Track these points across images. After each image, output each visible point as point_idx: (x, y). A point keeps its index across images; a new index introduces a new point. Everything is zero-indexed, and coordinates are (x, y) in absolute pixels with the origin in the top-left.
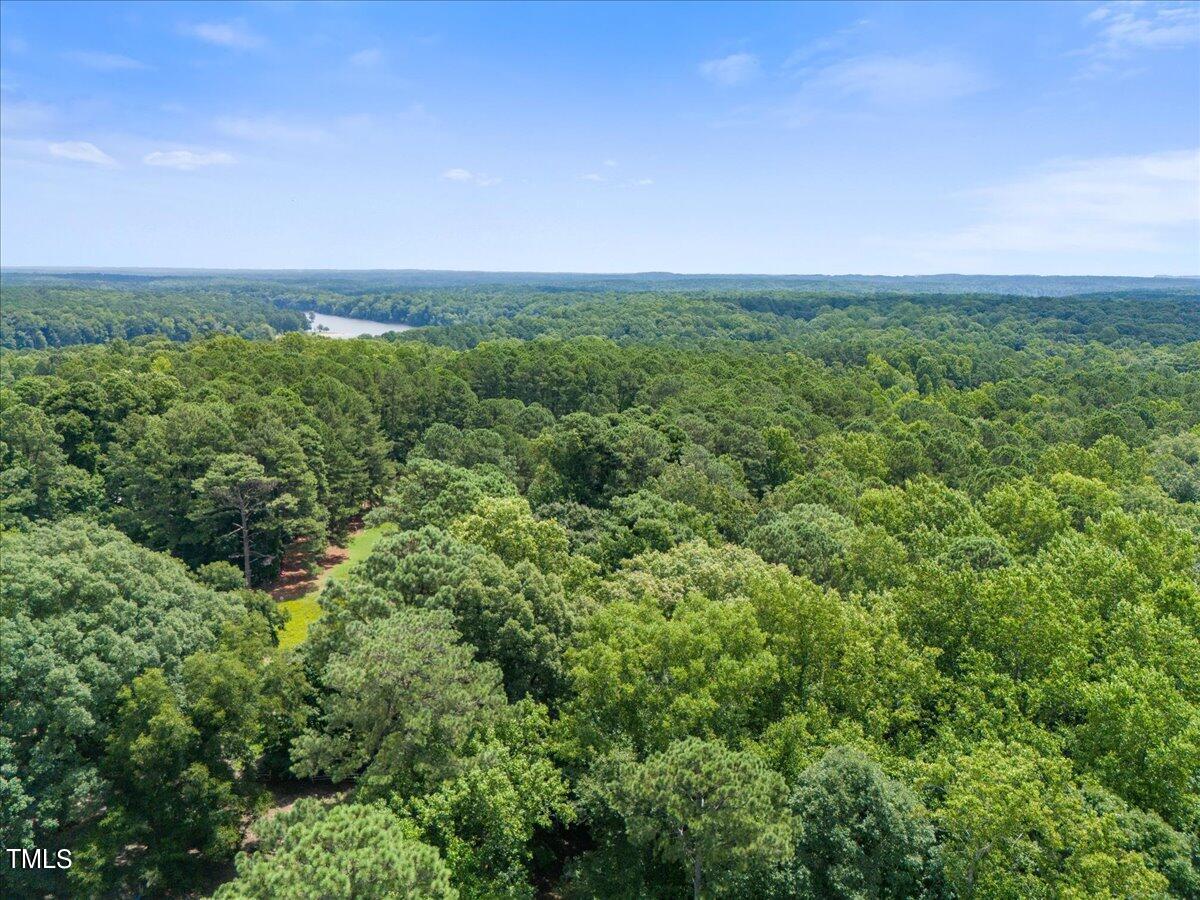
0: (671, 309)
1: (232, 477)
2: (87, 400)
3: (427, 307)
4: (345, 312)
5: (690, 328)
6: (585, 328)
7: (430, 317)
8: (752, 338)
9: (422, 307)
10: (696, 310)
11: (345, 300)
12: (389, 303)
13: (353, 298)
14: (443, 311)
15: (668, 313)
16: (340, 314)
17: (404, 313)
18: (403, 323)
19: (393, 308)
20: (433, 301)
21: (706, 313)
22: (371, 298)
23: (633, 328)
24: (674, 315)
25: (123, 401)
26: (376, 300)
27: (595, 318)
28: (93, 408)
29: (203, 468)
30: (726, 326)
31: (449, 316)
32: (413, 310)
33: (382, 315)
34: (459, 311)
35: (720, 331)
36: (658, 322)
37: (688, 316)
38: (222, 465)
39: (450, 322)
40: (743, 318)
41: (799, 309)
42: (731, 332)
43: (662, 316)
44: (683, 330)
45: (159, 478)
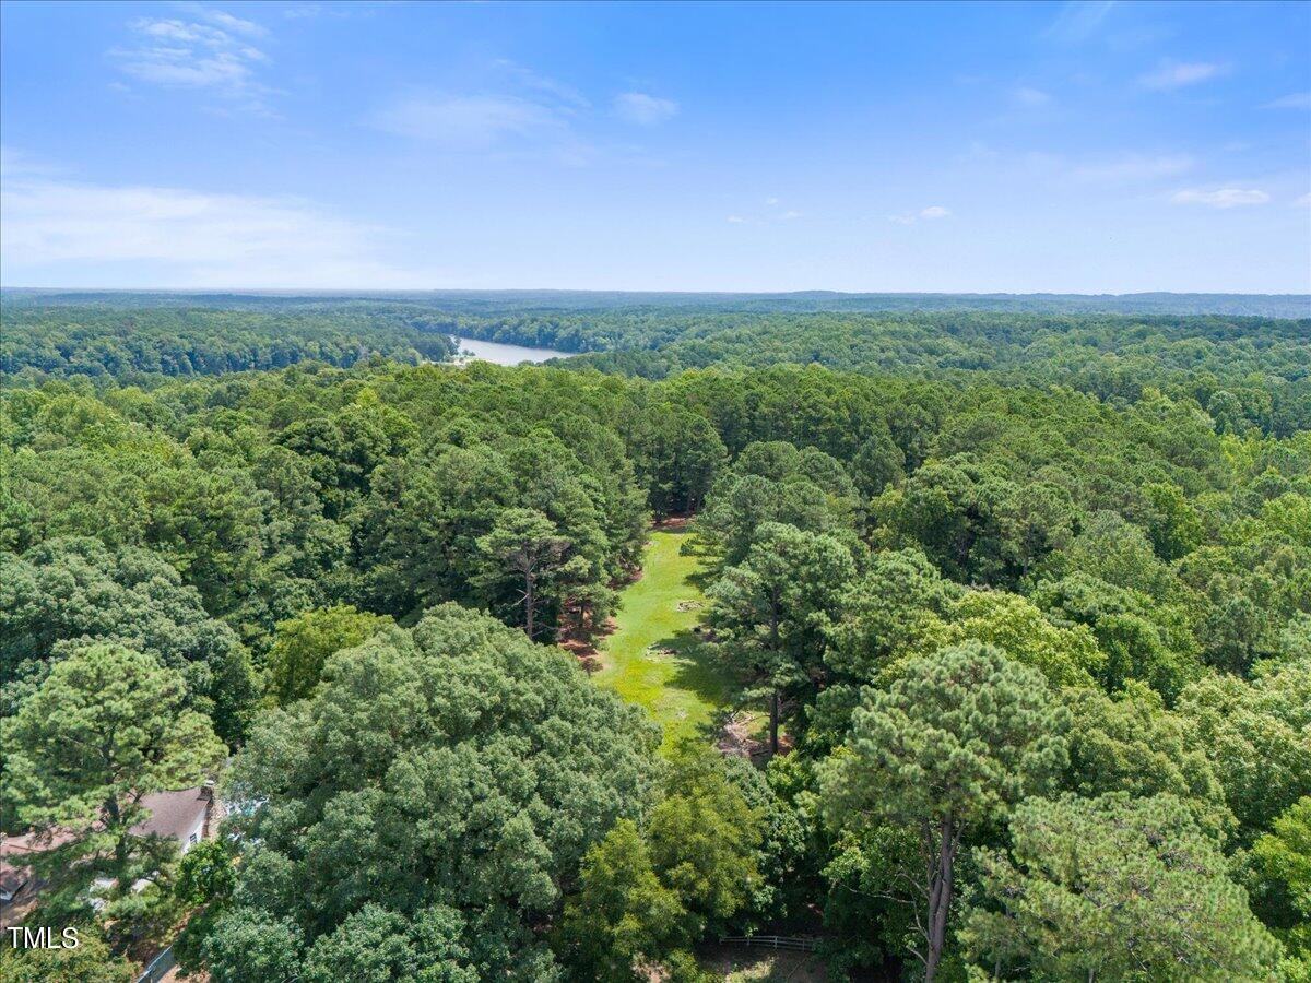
0: (864, 332)
1: (523, 535)
3: (577, 331)
4: (487, 336)
5: (891, 354)
6: (768, 354)
7: (580, 341)
8: (963, 364)
9: (571, 330)
10: (893, 334)
11: (486, 323)
12: (536, 326)
13: (495, 321)
14: (595, 335)
15: (864, 337)
16: (482, 338)
17: (552, 337)
18: (551, 348)
19: (540, 331)
20: (584, 324)
21: (906, 337)
22: (515, 322)
23: (824, 354)
24: (870, 338)
25: (361, 440)
26: (522, 323)
27: (777, 343)
29: (485, 526)
30: (931, 352)
31: (601, 340)
32: (562, 334)
33: (528, 339)
34: (610, 335)
35: (925, 357)
36: (852, 347)
37: (887, 341)
38: (509, 521)
39: (602, 348)
40: (950, 343)
41: (1008, 332)
42: (940, 359)
43: (856, 341)
44: (883, 356)
45: (434, 534)
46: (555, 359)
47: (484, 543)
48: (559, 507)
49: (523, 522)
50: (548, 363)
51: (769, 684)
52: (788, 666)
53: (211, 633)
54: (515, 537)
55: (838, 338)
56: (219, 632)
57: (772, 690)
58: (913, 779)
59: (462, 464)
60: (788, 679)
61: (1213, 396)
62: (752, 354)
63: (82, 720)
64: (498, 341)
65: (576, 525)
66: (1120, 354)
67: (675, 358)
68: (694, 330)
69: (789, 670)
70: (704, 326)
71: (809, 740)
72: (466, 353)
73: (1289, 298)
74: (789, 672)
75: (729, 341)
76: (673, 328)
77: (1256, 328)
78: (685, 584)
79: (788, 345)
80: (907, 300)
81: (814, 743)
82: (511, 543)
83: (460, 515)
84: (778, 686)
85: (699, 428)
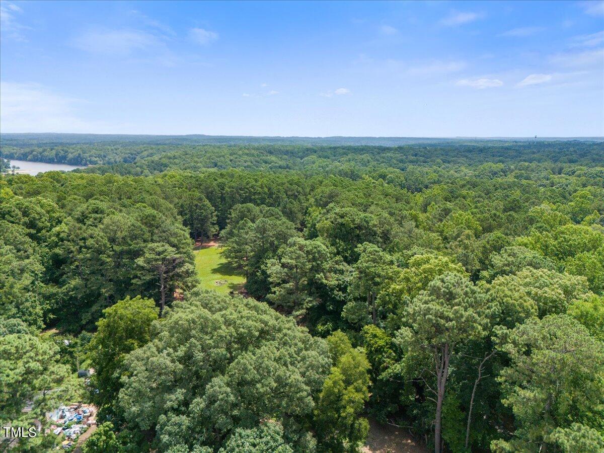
0: (234, 154)
1: (162, 256)
2: (13, 217)
3: (79, 154)
4: (23, 158)
5: (249, 163)
6: (192, 164)
7: (82, 160)
8: (280, 167)
9: (76, 154)
10: (247, 154)
11: (22, 151)
12: (54, 152)
13: (27, 150)
14: (90, 156)
15: (236, 156)
16: (20, 159)
17: (64, 158)
18: (64, 163)
19: (57, 155)
20: (83, 151)
21: (253, 155)
22: (41, 150)
23: (219, 164)
24: (238, 157)
25: (32, 216)
26: (45, 150)
27: (196, 159)
28: (17, 221)
29: (138, 253)
30: (266, 162)
31: (94, 159)
32: (70, 156)
33: (49, 159)
34: (100, 156)
35: (264, 165)
36: (231, 161)
37: (246, 158)
38: (153, 250)
39: (95, 163)
40: (273, 158)
41: (293, 153)
42: (270, 165)
43: (232, 158)
44: (246, 165)
45: (108, 260)
46: (78, 169)
47: (140, 261)
48: (173, 240)
49: (161, 249)
50: (74, 171)
51: (302, 308)
52: (310, 299)
53: (15, 325)
54: (158, 257)
55: (223, 156)
56: (19, 325)
57: (305, 311)
58: (453, 327)
59: (118, 224)
60: (310, 305)
61: (388, 177)
62: (184, 164)
63: (15, 377)
64: (30, 160)
65: (183, 248)
66: (339, 162)
67: (145, 167)
68: (145, 153)
69: (310, 301)
70: (150, 151)
71: (320, 330)
72: (14, 167)
73: (384, 138)
74: (310, 302)
75: (170, 158)
76: (135, 152)
77: (385, 150)
78: (212, 273)
79: (201, 159)
80: (241, 139)
81: (322, 330)
82: (156, 260)
83: (123, 249)
84: (307, 309)
85: (200, 199)
